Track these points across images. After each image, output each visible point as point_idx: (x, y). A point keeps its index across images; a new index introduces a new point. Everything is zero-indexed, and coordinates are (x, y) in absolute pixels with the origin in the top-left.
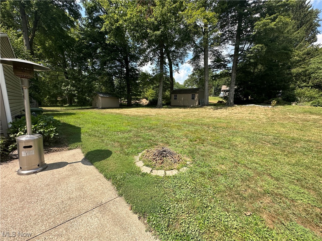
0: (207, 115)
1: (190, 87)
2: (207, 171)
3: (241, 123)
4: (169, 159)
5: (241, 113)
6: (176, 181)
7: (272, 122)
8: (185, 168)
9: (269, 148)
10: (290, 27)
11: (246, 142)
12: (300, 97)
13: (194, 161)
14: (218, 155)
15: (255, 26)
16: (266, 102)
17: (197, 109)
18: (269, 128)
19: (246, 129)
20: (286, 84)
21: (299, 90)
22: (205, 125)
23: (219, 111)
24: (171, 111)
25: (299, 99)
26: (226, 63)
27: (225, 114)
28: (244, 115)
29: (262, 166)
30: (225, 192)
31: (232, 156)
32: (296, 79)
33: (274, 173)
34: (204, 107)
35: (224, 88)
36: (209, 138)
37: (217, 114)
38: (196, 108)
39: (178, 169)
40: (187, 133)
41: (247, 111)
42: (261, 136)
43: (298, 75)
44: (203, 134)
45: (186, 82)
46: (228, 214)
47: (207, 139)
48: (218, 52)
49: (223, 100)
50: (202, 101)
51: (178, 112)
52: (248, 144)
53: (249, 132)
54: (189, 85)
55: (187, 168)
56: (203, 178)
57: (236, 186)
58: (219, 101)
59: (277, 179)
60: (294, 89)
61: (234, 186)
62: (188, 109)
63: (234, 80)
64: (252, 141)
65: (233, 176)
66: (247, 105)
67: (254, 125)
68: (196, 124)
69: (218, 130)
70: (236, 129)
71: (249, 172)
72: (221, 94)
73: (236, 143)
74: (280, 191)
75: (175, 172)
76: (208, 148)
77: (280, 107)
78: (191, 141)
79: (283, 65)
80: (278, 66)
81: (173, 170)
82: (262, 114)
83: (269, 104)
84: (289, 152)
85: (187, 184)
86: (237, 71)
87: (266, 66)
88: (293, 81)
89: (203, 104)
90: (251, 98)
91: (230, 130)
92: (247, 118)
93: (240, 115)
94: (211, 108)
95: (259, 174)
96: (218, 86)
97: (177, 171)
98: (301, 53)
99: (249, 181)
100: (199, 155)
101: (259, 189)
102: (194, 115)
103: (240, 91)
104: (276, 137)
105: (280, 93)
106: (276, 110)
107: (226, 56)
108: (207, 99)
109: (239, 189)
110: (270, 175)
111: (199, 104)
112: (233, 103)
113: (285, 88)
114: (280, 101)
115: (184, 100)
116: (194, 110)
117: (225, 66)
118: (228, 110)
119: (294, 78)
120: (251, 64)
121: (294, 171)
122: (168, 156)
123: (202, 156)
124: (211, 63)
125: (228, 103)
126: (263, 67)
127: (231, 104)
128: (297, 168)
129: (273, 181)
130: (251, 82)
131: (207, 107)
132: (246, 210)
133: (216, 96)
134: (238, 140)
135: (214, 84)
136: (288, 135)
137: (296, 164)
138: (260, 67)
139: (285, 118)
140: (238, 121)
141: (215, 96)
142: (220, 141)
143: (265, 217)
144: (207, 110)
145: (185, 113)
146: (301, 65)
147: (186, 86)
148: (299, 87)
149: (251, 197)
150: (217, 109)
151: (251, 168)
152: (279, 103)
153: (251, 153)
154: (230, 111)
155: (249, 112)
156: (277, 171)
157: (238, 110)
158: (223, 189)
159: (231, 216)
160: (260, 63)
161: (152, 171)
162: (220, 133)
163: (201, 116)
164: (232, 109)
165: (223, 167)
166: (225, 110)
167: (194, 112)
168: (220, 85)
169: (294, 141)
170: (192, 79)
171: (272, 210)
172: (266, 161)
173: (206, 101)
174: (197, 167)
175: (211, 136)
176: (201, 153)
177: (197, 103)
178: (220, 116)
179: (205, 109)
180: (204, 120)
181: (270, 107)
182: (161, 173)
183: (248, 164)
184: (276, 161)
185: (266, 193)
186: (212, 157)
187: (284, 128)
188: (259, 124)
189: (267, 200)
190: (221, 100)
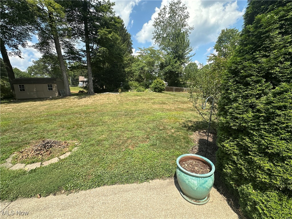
0: (74, 104)
1: (39, 76)
2: (95, 142)
3: (104, 107)
4: (57, 148)
5: (102, 99)
6: (73, 158)
7: (121, 103)
8: (76, 148)
9: (124, 118)
10: (119, 41)
11: (111, 118)
12: (131, 87)
13: (81, 141)
14: (97, 131)
15: (99, 32)
16: (115, 90)
17: (59, 100)
18: (121, 107)
19: (109, 110)
20: (124, 78)
21: (130, 83)
22: (76, 113)
23: (84, 99)
24: (22, 106)
25: (131, 88)
26: (80, 57)
27: (90, 101)
28: (105, 101)
29: (123, 128)
30: (110, 147)
31: (106, 129)
32: (128, 75)
33: (129, 129)
34: (67, 97)
35: (81, 78)
36: (85, 122)
37: (83, 102)
38: (57, 99)
39: (70, 151)
40: (60, 124)
41: (105, 97)
42: (118, 113)
43: (128, 73)
44: (77, 120)
45: (31, 69)
46: (115, 155)
47: (84, 123)
48: (70, 44)
49: (84, 90)
50: (63, 91)
51: (35, 106)
52: (113, 119)
53: (111, 112)
54: (36, 74)
55: (77, 147)
56: (94, 147)
57: (114, 142)
58: (80, 91)
59: (131, 131)
60: (128, 82)
61: (113, 142)
62: (47, 101)
63: (91, 72)
64: (114, 116)
65: (112, 138)
66: (104, 93)
67: (113, 107)
68: (66, 114)
69: (89, 115)
70: (102, 112)
71: (119, 133)
72: (79, 84)
73: (106, 120)
74: (133, 135)
75: (68, 154)
76: (87, 129)
77: (123, 94)
78: (69, 129)
79: (120, 65)
80: (117, 65)
81: (65, 153)
82: (115, 98)
83: (117, 91)
84: (133, 118)
85: (84, 155)
86: (91, 65)
87: (111, 65)
88: (126, 76)
89: (64, 94)
90: (105, 87)
91: (99, 113)
92: (107, 102)
93: (101, 101)
94: (75, 98)
95: (123, 132)
96: (75, 76)
97: (70, 152)
98: (127, 59)
99: (119, 137)
100: (82, 135)
101: (125, 139)
102: (59, 106)
103: (97, 82)
104: (126, 112)
105: (121, 84)
106: (122, 95)
107: (79, 51)
108: (68, 89)
109: (116, 143)
110: (128, 131)
111: (60, 94)
112: (94, 92)
113: (124, 81)
114: (123, 89)
115: (37, 91)
116: (56, 101)
117: (80, 59)
118: (91, 98)
119: (127, 75)
120: (100, 61)
121: (136, 125)
122: (54, 146)
123: (85, 135)
124: (64, 54)
125: (90, 93)
126: (109, 65)
127: (92, 93)
128: (137, 123)
129: (130, 133)
130: (103, 75)
131: (69, 97)
132: (123, 149)
133: (75, 86)
134: (106, 118)
135: (70, 74)
136: (130, 109)
137: (136, 122)
138: (107, 64)
139: (127, 100)
140: (101, 105)
141: (73, 86)
142: (95, 122)
143: (130, 148)
144: (72, 100)
145: (45, 105)
146: (128, 66)
147: (32, 74)
148: (130, 81)
149: (123, 143)
150: (81, 98)
151: (118, 131)
152: (122, 91)
153: (116, 123)
154: (93, 99)
155: (107, 98)
156: (130, 127)
157: (99, 97)
158: (108, 146)
159: (117, 155)
160: (107, 62)
161: (41, 164)
162: (92, 117)
163: (68, 106)
164: (95, 97)
165: (103, 136)
166: (88, 99)
167: (57, 103)
168: (76, 75)
169: (134, 111)
170: (39, 66)
171: (132, 144)
172: (125, 125)
173: (68, 91)
174: (85, 143)
175: (86, 120)
176: (83, 134)
177: (57, 94)
178: (86, 104)
179: (69, 99)
180: (73, 110)
181: (118, 93)
182: (54, 161)
183: (116, 129)
184: (129, 123)
185: (128, 138)
186: (93, 133)
187: (128, 105)
188: (115, 105)
189: (129, 141)
190: (82, 90)
